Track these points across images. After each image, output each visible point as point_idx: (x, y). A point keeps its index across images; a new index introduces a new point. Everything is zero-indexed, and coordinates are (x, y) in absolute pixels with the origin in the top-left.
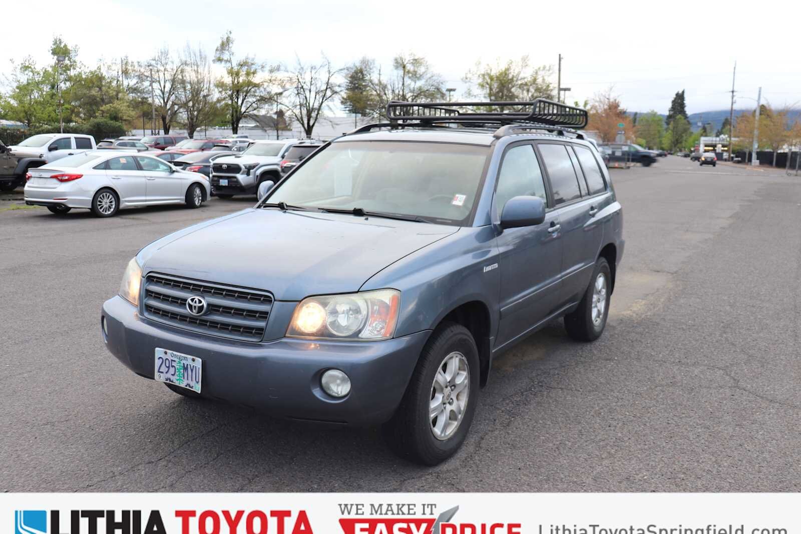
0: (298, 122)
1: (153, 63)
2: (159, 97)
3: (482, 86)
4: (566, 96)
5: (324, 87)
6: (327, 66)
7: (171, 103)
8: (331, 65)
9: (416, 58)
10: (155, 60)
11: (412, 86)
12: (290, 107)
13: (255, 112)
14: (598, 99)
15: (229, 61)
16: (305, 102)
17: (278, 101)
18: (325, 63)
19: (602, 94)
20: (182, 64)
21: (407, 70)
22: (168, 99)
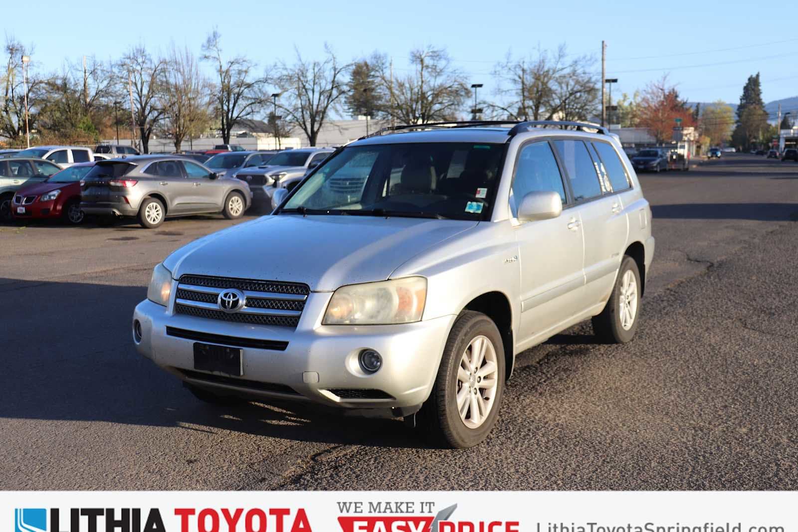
0: (300, 127)
1: (128, 61)
2: (135, 102)
3: (515, 81)
4: (612, 88)
5: (329, 87)
6: (332, 61)
7: (149, 108)
8: (337, 60)
9: (435, 49)
10: (130, 58)
11: (432, 84)
12: (291, 110)
13: (249, 117)
14: (650, 91)
15: (218, 59)
16: (308, 104)
17: (276, 103)
18: (330, 59)
19: (655, 86)
20: (161, 63)
21: (425, 65)
22: (146, 103)
